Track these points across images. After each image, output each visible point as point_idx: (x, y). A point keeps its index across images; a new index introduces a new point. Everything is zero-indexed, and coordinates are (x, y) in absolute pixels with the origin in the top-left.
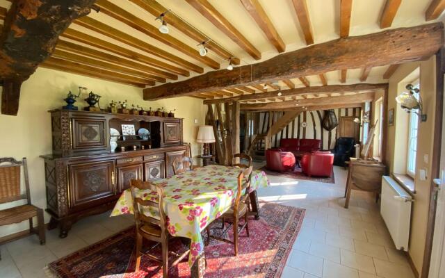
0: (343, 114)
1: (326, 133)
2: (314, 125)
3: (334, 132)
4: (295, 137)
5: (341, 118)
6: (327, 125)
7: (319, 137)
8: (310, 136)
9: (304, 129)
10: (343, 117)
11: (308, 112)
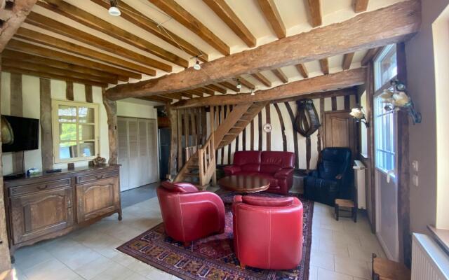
0: (328, 107)
2: (283, 129)
4: (256, 148)
5: (324, 114)
6: (303, 127)
8: (277, 146)
9: (269, 135)
10: (328, 113)
11: (272, 106)
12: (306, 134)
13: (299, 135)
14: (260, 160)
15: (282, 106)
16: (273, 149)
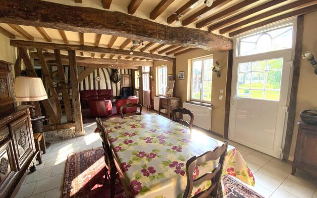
0: (123, 73)
1: (114, 85)
2: (106, 80)
3: (118, 84)
4: (92, 88)
5: (122, 75)
6: (114, 79)
7: (110, 88)
8: (103, 87)
9: (99, 82)
10: (123, 74)
11: (100, 69)
12: (116, 82)
13: (112, 82)
14: (97, 94)
15: (105, 70)
16: (101, 89)
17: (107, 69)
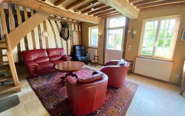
1: (64, 42)
3: (69, 41)
5: (73, 31)
7: (60, 46)
12: (66, 39)
13: (63, 39)
14: (47, 55)
16: (50, 47)
17: (56, 22)
